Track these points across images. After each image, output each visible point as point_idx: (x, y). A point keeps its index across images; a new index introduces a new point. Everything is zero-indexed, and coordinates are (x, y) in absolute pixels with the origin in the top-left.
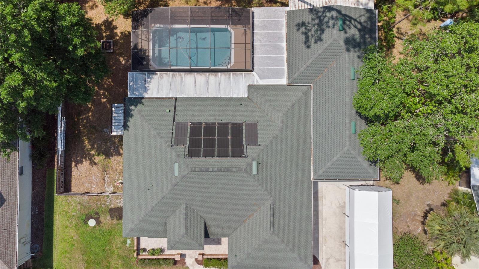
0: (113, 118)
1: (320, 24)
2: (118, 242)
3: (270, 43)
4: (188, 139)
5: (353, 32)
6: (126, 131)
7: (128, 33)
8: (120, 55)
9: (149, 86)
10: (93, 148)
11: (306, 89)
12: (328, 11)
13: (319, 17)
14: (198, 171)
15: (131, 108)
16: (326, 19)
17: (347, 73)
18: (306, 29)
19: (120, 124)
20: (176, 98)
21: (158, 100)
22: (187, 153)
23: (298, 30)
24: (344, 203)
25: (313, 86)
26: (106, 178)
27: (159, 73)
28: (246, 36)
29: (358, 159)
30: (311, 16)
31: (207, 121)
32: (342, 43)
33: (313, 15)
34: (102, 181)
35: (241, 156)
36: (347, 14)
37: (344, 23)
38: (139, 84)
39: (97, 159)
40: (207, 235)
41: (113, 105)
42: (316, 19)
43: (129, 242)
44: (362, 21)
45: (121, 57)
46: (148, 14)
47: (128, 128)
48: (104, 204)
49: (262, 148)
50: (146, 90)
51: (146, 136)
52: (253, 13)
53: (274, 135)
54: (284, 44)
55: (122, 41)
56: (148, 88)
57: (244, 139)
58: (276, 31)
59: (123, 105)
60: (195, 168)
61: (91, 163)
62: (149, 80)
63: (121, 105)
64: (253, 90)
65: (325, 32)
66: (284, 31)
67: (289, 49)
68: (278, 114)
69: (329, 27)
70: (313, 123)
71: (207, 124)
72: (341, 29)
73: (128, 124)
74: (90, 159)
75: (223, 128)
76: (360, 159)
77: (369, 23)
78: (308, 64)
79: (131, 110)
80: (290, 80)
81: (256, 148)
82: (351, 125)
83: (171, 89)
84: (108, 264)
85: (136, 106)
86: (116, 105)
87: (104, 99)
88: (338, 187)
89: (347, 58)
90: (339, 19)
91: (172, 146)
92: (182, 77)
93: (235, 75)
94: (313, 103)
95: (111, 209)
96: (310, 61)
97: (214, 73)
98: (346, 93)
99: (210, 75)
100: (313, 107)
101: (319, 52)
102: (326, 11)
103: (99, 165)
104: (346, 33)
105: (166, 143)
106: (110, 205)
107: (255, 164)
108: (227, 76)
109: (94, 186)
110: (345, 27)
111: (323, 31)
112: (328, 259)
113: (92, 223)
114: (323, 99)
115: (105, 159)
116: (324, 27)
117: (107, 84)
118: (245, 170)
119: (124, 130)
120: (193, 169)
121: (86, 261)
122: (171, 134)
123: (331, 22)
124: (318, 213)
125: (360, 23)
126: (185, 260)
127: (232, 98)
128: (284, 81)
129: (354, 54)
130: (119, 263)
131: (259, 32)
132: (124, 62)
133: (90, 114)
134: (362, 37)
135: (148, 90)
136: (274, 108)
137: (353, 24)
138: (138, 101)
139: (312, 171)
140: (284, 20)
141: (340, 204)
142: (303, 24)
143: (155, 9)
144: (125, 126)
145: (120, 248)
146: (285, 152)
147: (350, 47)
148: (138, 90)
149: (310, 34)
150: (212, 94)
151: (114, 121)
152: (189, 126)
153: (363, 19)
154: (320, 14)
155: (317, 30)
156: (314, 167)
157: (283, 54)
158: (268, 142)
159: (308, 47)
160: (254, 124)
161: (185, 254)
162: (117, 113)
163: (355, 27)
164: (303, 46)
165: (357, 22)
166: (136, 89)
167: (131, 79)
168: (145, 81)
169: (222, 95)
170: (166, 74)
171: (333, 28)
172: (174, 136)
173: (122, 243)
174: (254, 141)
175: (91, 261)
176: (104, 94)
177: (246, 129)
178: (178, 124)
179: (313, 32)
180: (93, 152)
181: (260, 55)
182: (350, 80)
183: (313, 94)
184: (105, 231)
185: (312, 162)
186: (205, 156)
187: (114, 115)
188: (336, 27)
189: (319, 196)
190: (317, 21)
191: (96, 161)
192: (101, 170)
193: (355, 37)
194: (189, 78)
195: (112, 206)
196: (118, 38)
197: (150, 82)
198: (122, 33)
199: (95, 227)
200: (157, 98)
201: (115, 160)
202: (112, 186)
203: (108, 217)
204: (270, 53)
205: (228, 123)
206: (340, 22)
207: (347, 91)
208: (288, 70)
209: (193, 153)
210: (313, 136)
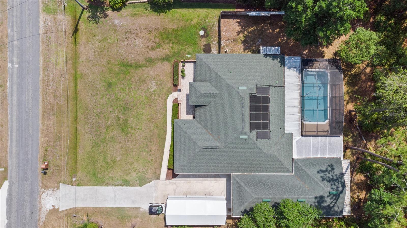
0: (271, 47)
1: (333, 180)
2: (189, 49)
3: (320, 147)
4: (260, 95)
5: (328, 201)
6: (263, 56)
7: (324, 55)
8: (310, 50)
9: (292, 70)
10: (249, 33)
11: (290, 171)
12: (342, 185)
13: (338, 179)
14: (242, 102)
15: (278, 59)
16: (337, 184)
17: (302, 196)
18: (330, 171)
19: (267, 52)
20: (284, 87)
21: (283, 76)
22: (253, 94)
23: (329, 166)
24: (213, 195)
25: (293, 175)
26: (229, 41)
27: (300, 76)
28: (322, 132)
29: (246, 203)
30: (338, 174)
31: (271, 107)
32: (321, 193)
33: (339, 176)
34: (227, 39)
35: (251, 128)
36: (340, 197)
37: (334, 195)
38: (293, 63)
39: (241, 35)
40: (196, 106)
41: (279, 47)
42: (336, 177)
43: (189, 56)
44: (335, 207)
45: (308, 51)
46: (339, 69)
47: (265, 57)
48: (213, 40)
49: (255, 142)
50: (289, 68)
51: (261, 69)
52: (339, 136)
53: (263, 150)
54: (319, 156)
55: (318, 52)
56: (290, 69)
57: (260, 130)
58: (327, 151)
59: (279, 53)
60: (244, 100)
61: (239, 31)
62: (296, 70)
63: (279, 52)
64: (290, 136)
65: (328, 183)
66: (327, 156)
67: (316, 159)
68: (276, 152)
69: (332, 185)
70: (269, 175)
71: (269, 107)
72: (330, 193)
73: (268, 57)
74: (241, 31)
75: (267, 117)
76: (246, 204)
77: (333, 212)
78: (307, 172)
79: (277, 59)
80: (296, 160)
81: (255, 138)
82: (268, 198)
83: (290, 83)
84: (175, 43)
85: (279, 62)
86: (280, 49)
87: (281, 40)
88: (223, 191)
89: (312, 196)
90: (336, 192)
91: (257, 85)
92: (297, 90)
93: (299, 124)
94: (281, 175)
95: (210, 45)
96: (309, 173)
97: (300, 111)
98: (289, 196)
99: (299, 109)
100: (279, 175)
101: (315, 179)
102: (342, 184)
103: (237, 37)
104: (328, 196)
105: (258, 82)
106: (212, 44)
107: (246, 137)
108: (298, 120)
109: (224, 34)
110: (332, 196)
111: (329, 181)
112: (175, 184)
113: (202, 33)
114: (284, 181)
115: (242, 41)
116: (332, 183)
117: (290, 42)
118: (243, 131)
119: (264, 54)
120: (244, 99)
121: (178, 29)
122: (263, 84)
123: (334, 187)
124: (206, 178)
125: (334, 206)
126: (176, 91)
127: (284, 123)
128: (295, 156)
129: (313, 201)
130: (176, 50)
131: (327, 140)
132: (304, 52)
133: (271, 31)
134: (324, 208)
135: (289, 69)
136: (279, 150)
137: (333, 201)
138: (283, 63)
139: (237, 174)
140: (335, 156)
141: (211, 192)
142: (333, 169)
143: (341, 74)
144: (266, 55)
145: (185, 50)
146: (251, 156)
147: (318, 199)
148: (289, 63)
149: (327, 173)
150: (287, 110)
151: (269, 48)
152: (268, 96)
153: (336, 208)
154: (340, 180)
155: (329, 178)
156: (240, 175)
157: (313, 155)
158: (259, 146)
159: (318, 172)
160: (269, 137)
161: (180, 92)
162: (274, 50)
163: (331, 203)
164: (318, 169)
165: (335, 204)
166: (289, 62)
167: (296, 58)
168: (295, 67)
169: (286, 116)
170: (300, 80)
171: (331, 188)
172: (262, 86)
173: (189, 52)
174: (260, 136)
175: (178, 32)
176: (284, 40)
177: (266, 131)
178: (269, 88)
179: (328, 175)
180: (246, 33)
181: (312, 141)
182: (297, 198)
183: (287, 175)
184: (196, 41)
185: (243, 174)
186: (251, 106)
187: (273, 48)
188: (332, 189)
189: (217, 179)
190: (335, 178)
191: (240, 35)
192: (235, 38)
193: (325, 203)
194: (297, 95)
195: (212, 45)
196: (320, 49)
197: (294, 71)
198: (324, 51)
199: (199, 35)
200: (284, 75)
201: (241, 47)
202: (224, 45)
203: (205, 43)
204: (313, 147)
205: (269, 120)
206: (335, 192)
207: (290, 196)
208: (303, 159)
209: (253, 98)
210: (260, 175)
